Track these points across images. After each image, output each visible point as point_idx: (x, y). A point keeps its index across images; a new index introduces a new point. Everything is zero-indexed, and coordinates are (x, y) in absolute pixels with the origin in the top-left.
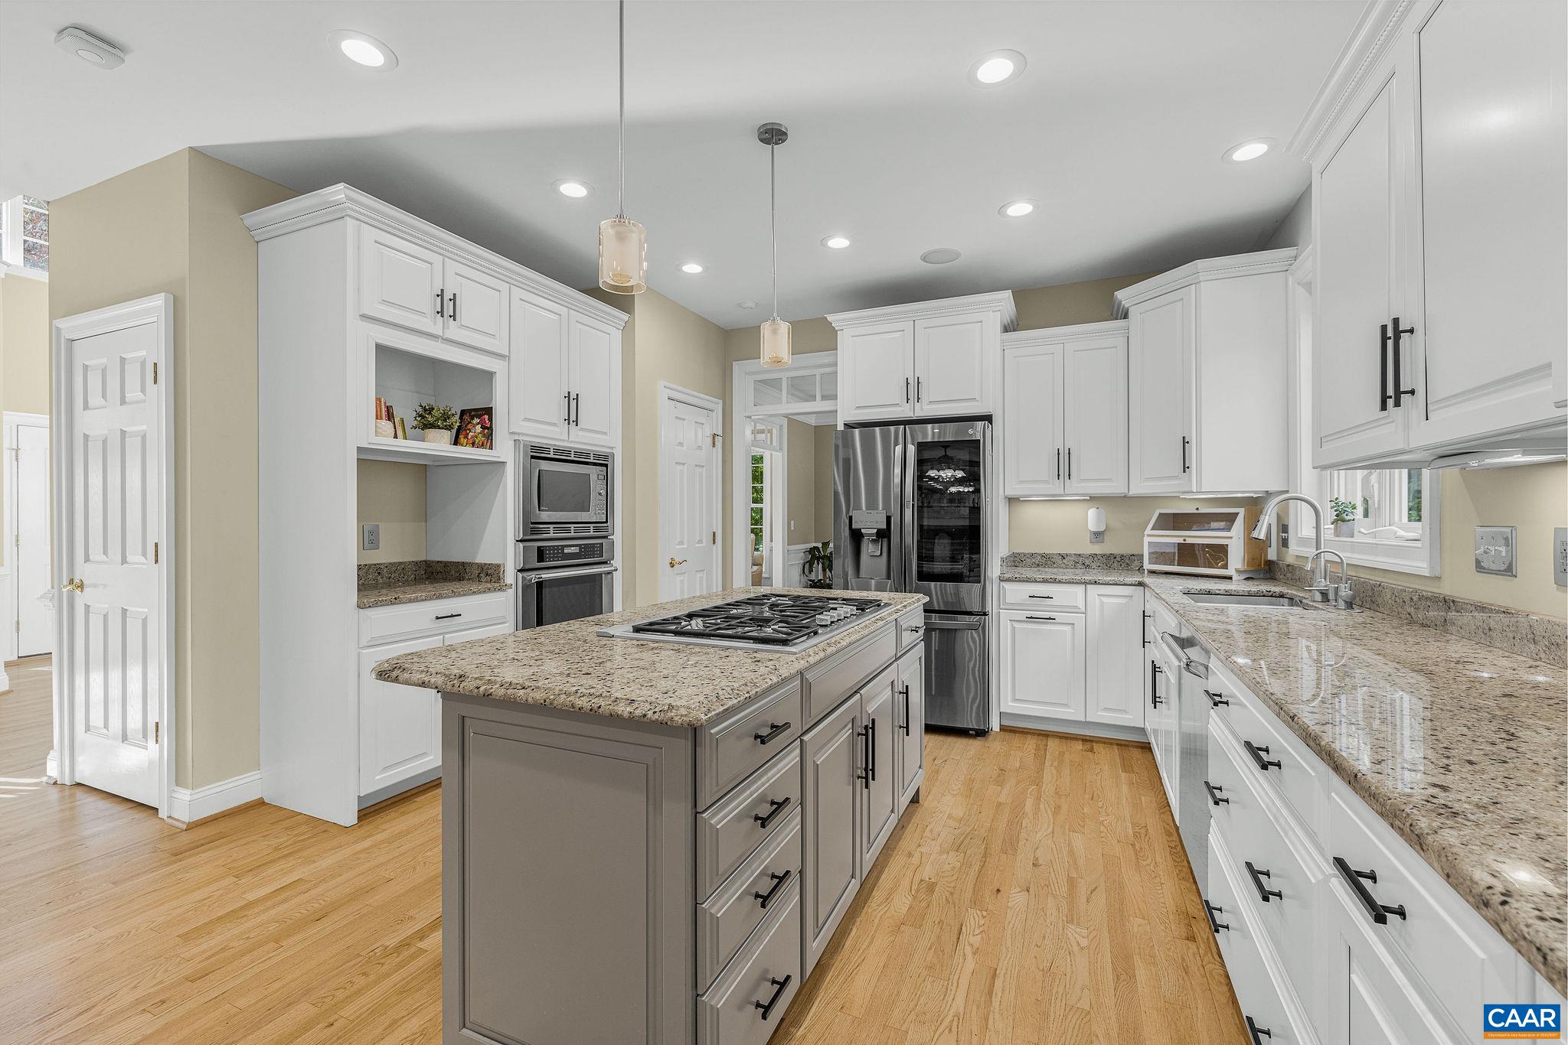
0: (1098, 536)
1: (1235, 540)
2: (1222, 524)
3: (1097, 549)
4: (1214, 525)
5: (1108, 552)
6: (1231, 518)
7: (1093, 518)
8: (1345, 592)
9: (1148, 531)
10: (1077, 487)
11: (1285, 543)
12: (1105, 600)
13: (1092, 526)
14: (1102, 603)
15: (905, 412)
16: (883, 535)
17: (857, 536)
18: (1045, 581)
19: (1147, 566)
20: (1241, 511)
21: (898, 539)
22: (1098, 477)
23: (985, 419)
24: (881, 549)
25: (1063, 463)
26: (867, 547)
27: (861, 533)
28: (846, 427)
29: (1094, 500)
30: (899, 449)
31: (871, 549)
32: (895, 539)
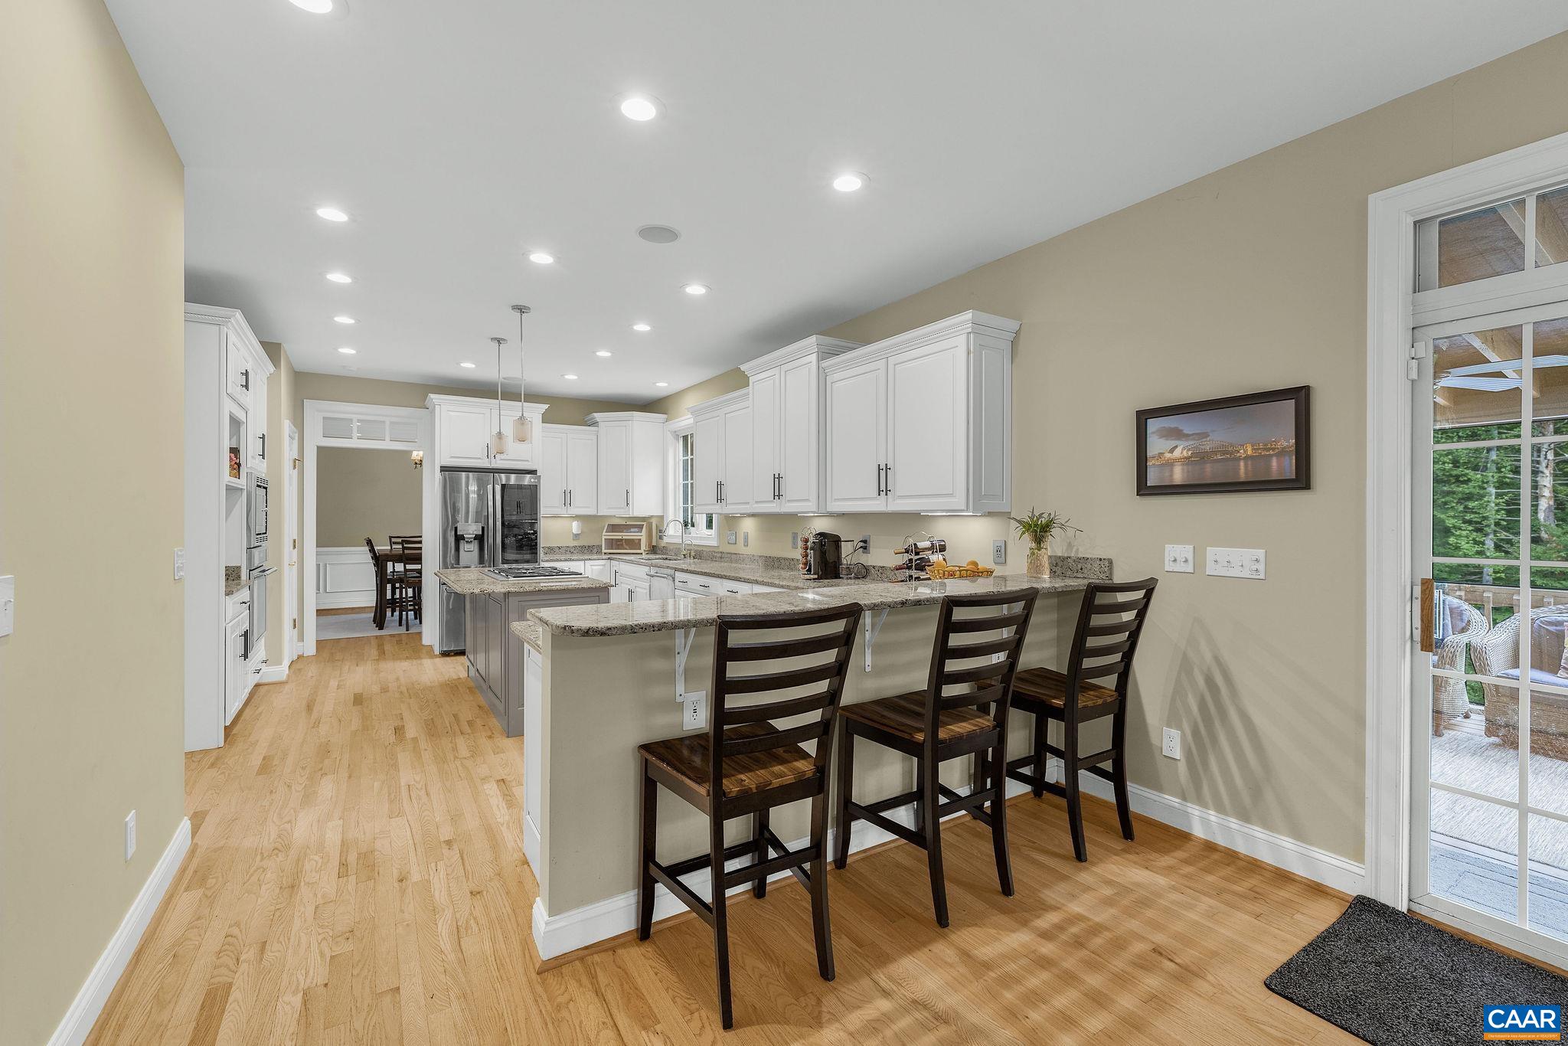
0: (576, 536)
1: (643, 536)
2: (636, 530)
3: (576, 543)
4: (632, 530)
5: (582, 545)
6: (640, 527)
7: (576, 527)
8: (693, 554)
9: (604, 533)
10: (574, 511)
11: (661, 538)
12: (594, 567)
13: (575, 531)
14: (592, 570)
15: (484, 463)
16: (480, 539)
17: (459, 538)
18: (566, 560)
19: (604, 551)
20: (645, 523)
21: (491, 540)
22: (583, 505)
23: (533, 472)
24: (474, 547)
25: (567, 498)
26: (464, 546)
27: (462, 537)
28: (444, 469)
29: (577, 517)
30: (490, 487)
31: (467, 547)
32: (489, 540)
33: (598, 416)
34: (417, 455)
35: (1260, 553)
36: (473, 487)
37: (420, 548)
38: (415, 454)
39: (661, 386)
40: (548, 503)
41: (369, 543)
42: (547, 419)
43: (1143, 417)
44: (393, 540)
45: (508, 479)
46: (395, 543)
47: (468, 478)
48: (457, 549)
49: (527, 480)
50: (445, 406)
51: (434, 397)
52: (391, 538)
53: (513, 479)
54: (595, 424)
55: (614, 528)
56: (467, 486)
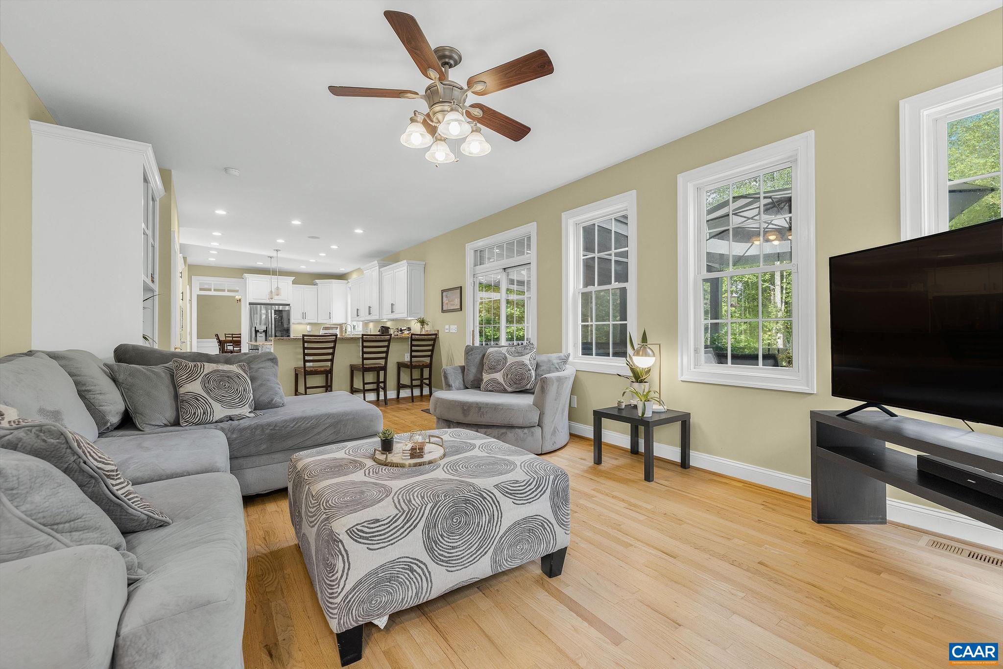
0: (309, 332)
1: (338, 331)
2: (334, 329)
6: (337, 328)
7: (308, 328)
9: (321, 331)
10: (307, 321)
15: (268, 302)
16: (265, 332)
17: (257, 331)
21: (270, 333)
22: (312, 318)
23: (289, 305)
24: (263, 335)
25: (304, 316)
26: (258, 334)
27: (258, 331)
28: (250, 304)
29: (309, 324)
30: (270, 311)
31: (260, 335)
32: (269, 333)
33: (317, 281)
34: (238, 297)
35: (456, 326)
36: (264, 311)
37: (240, 337)
38: (237, 297)
39: (342, 270)
40: (295, 318)
41: (217, 335)
42: (294, 283)
43: (443, 291)
44: (227, 335)
45: (279, 308)
46: (227, 337)
47: (261, 307)
48: (256, 336)
49: (287, 308)
50: (251, 279)
51: (246, 275)
52: (225, 334)
53: (281, 308)
54: (316, 284)
55: (326, 328)
56: (261, 311)
